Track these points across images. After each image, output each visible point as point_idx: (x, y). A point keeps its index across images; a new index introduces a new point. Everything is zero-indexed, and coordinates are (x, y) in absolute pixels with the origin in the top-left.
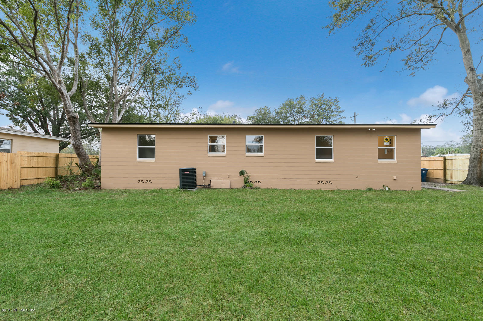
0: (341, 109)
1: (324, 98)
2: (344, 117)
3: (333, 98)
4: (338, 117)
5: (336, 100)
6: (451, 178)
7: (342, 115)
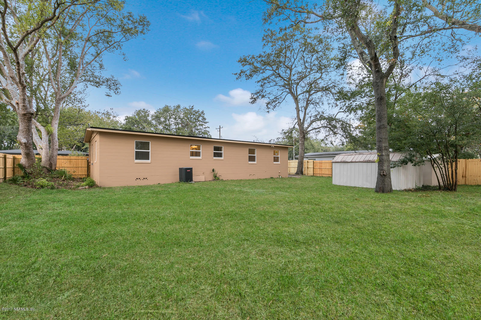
0: (206, 121)
1: (194, 109)
2: (209, 127)
3: (201, 111)
4: (204, 126)
5: (202, 112)
6: (290, 172)
7: (207, 125)
